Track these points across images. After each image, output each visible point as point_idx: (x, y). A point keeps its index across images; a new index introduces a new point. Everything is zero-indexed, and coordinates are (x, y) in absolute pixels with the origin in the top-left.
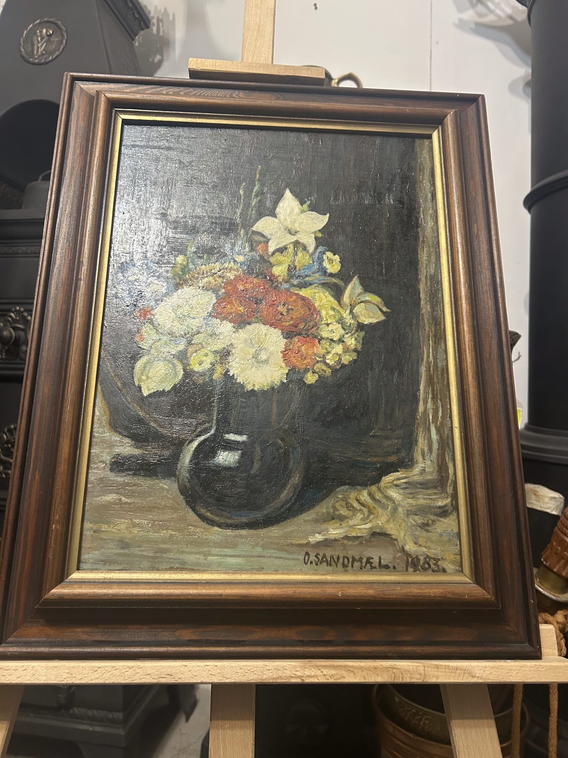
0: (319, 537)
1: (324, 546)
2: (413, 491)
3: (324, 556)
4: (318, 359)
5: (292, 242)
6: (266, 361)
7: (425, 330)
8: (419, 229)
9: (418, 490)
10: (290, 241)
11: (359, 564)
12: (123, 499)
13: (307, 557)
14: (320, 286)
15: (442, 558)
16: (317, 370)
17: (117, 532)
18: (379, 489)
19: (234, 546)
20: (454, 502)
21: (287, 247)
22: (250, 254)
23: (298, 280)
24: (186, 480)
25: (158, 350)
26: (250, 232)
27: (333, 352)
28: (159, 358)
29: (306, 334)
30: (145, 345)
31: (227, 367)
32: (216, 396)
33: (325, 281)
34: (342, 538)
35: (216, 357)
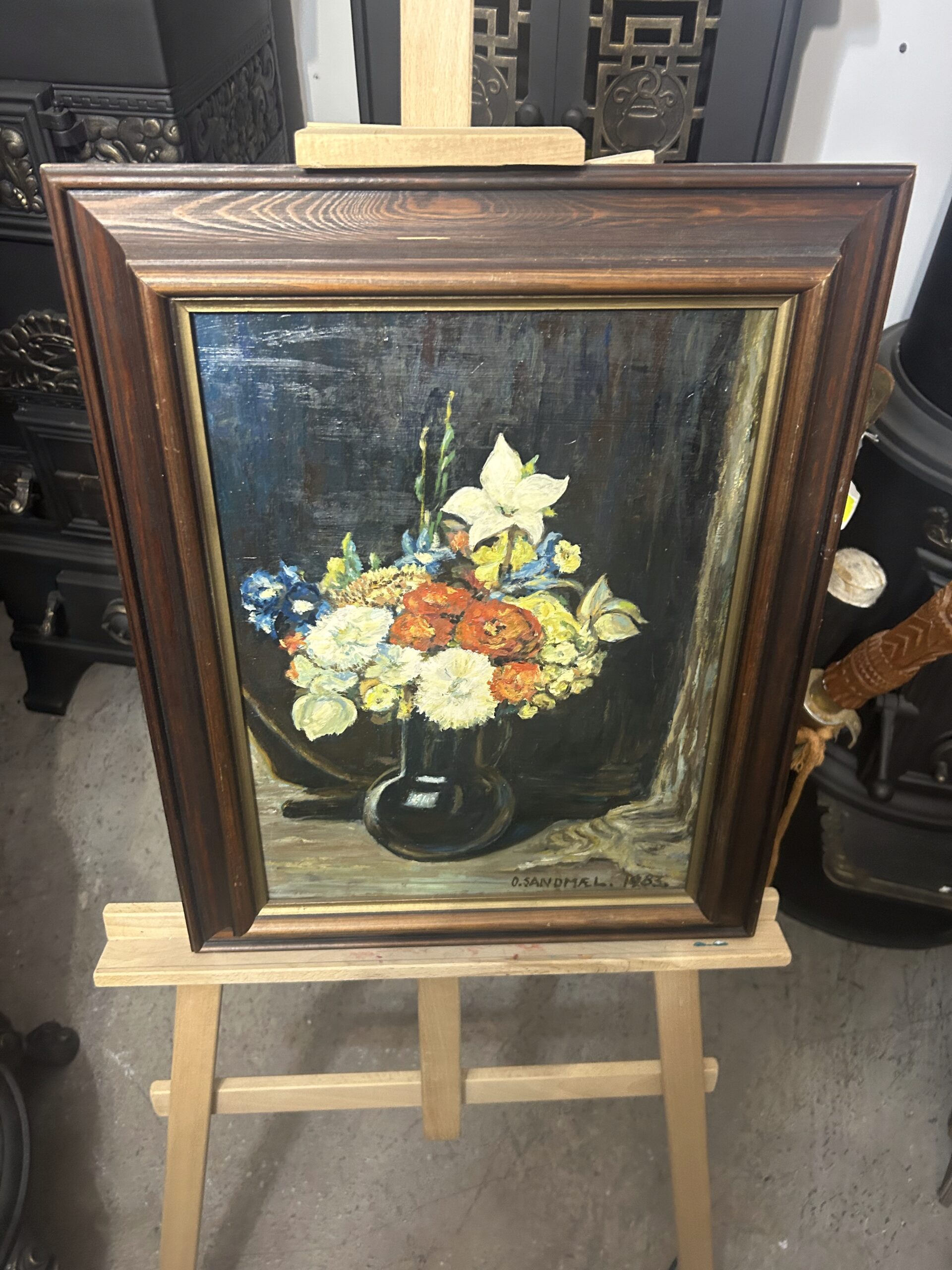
0: (529, 865)
1: (535, 871)
2: (644, 821)
3: (535, 879)
4: (538, 689)
5: (506, 529)
7: (695, 644)
9: (650, 820)
10: (502, 528)
13: (515, 881)
14: (547, 593)
15: (666, 875)
16: (537, 702)
17: (304, 868)
18: (603, 821)
19: (435, 875)
20: (691, 829)
21: (499, 536)
22: (440, 550)
23: (514, 586)
24: (375, 822)
25: (319, 687)
26: (440, 516)
27: (560, 680)
28: (322, 697)
29: (523, 659)
30: (300, 683)
31: (415, 704)
32: (403, 738)
33: (555, 585)
34: (556, 864)
35: (399, 693)
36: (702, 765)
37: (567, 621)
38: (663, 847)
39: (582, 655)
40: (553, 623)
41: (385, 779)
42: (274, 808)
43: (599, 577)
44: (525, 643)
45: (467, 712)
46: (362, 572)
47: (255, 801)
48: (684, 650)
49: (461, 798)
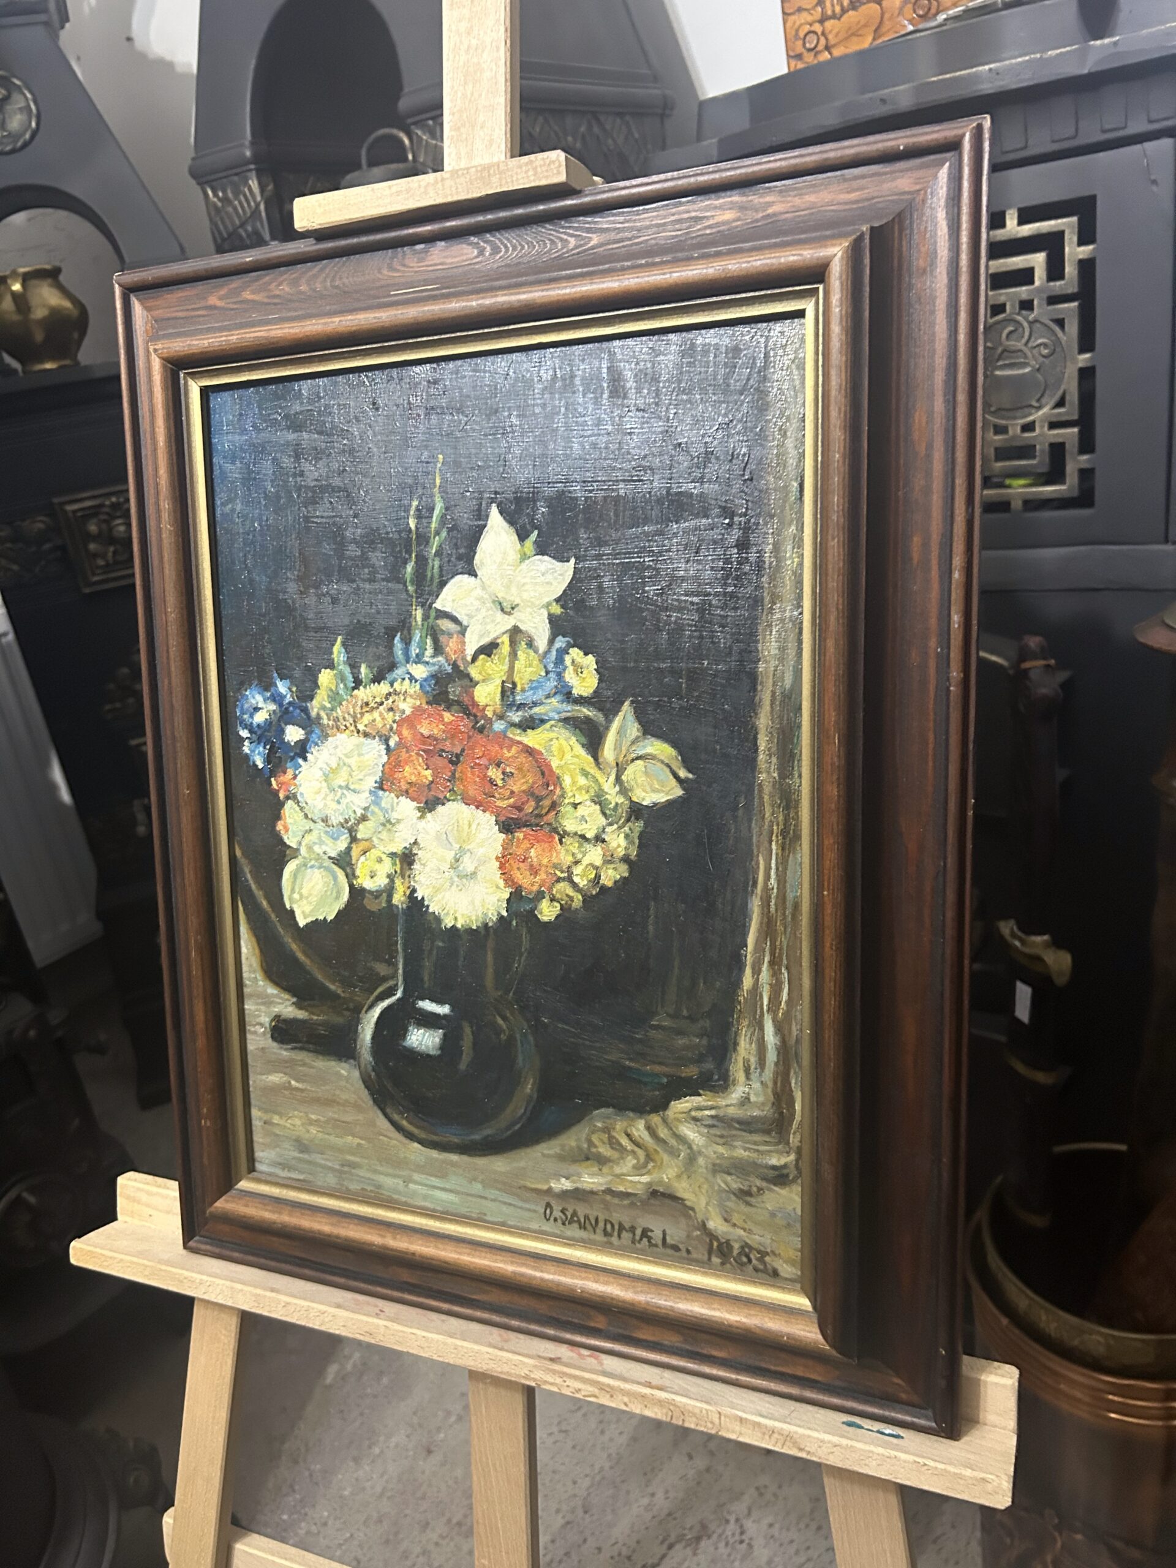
0: (566, 1185)
1: (575, 1198)
2: (725, 1133)
3: (575, 1214)
4: (559, 873)
5: (507, 631)
6: (473, 875)
7: (763, 818)
9: (734, 1132)
10: (502, 630)
11: (631, 1235)
13: (548, 1210)
14: (560, 725)
15: (773, 1252)
16: (558, 896)
17: (292, 1127)
18: (665, 1121)
19: (443, 1175)
20: (798, 1162)
21: (499, 641)
22: (435, 660)
23: (520, 713)
24: (370, 1068)
25: (310, 849)
26: (433, 614)
27: (585, 861)
28: (313, 862)
29: (537, 825)
30: (291, 840)
31: (412, 883)
32: (400, 935)
33: (569, 714)
34: (603, 1191)
35: (394, 864)
37: (588, 769)
38: (760, 1189)
39: (611, 824)
40: (569, 771)
41: (381, 997)
42: (262, 1025)
43: (622, 703)
44: (539, 799)
45: (472, 902)
46: (354, 688)
47: (241, 1010)
48: (750, 827)
49: (470, 1044)
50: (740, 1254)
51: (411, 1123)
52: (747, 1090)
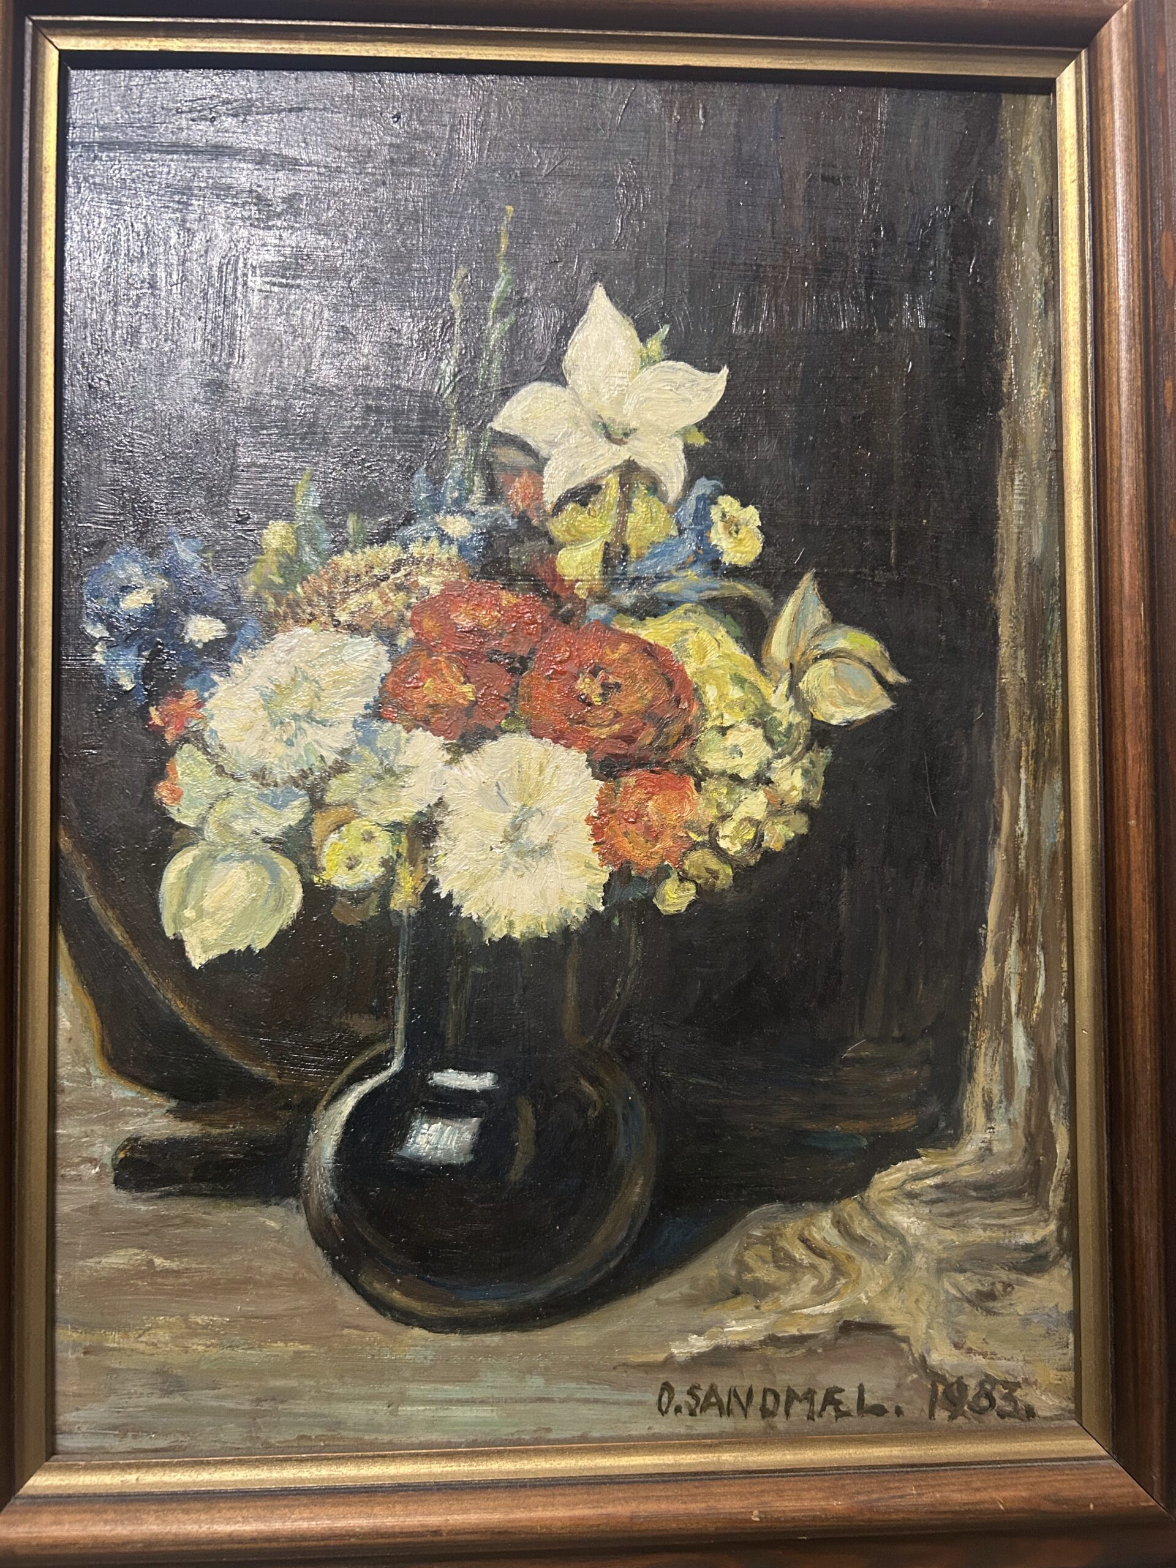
0: (699, 1344)
1: (713, 1364)
2: (955, 1208)
3: (713, 1390)
4: (694, 837)
5: (615, 468)
6: (546, 849)
7: (1008, 736)
8: (1001, 412)
9: (969, 1205)
10: (607, 466)
11: (806, 1406)
12: (158, 1261)
13: (666, 1395)
14: (700, 609)
15: (1026, 1380)
16: (693, 872)
17: (149, 1349)
18: (863, 1206)
19: (469, 1375)
20: (1065, 1233)
21: (601, 482)
22: (488, 509)
23: (635, 592)
24: (328, 1207)
25: (224, 827)
26: (487, 438)
27: (739, 814)
28: (228, 850)
29: (658, 763)
30: (185, 815)
31: (430, 872)
32: (402, 962)
33: (715, 593)
34: (762, 1343)
35: (396, 841)
36: (1065, 1044)
37: (745, 675)
38: (1008, 1285)
39: (780, 756)
40: (716, 678)
41: (358, 1077)
42: (93, 1161)
43: (799, 577)
44: (661, 724)
45: (543, 895)
46: (332, 553)
47: (52, 1139)
48: (989, 748)
49: (531, 1136)
50: (977, 1396)
51: (406, 1294)
52: (988, 1136)
